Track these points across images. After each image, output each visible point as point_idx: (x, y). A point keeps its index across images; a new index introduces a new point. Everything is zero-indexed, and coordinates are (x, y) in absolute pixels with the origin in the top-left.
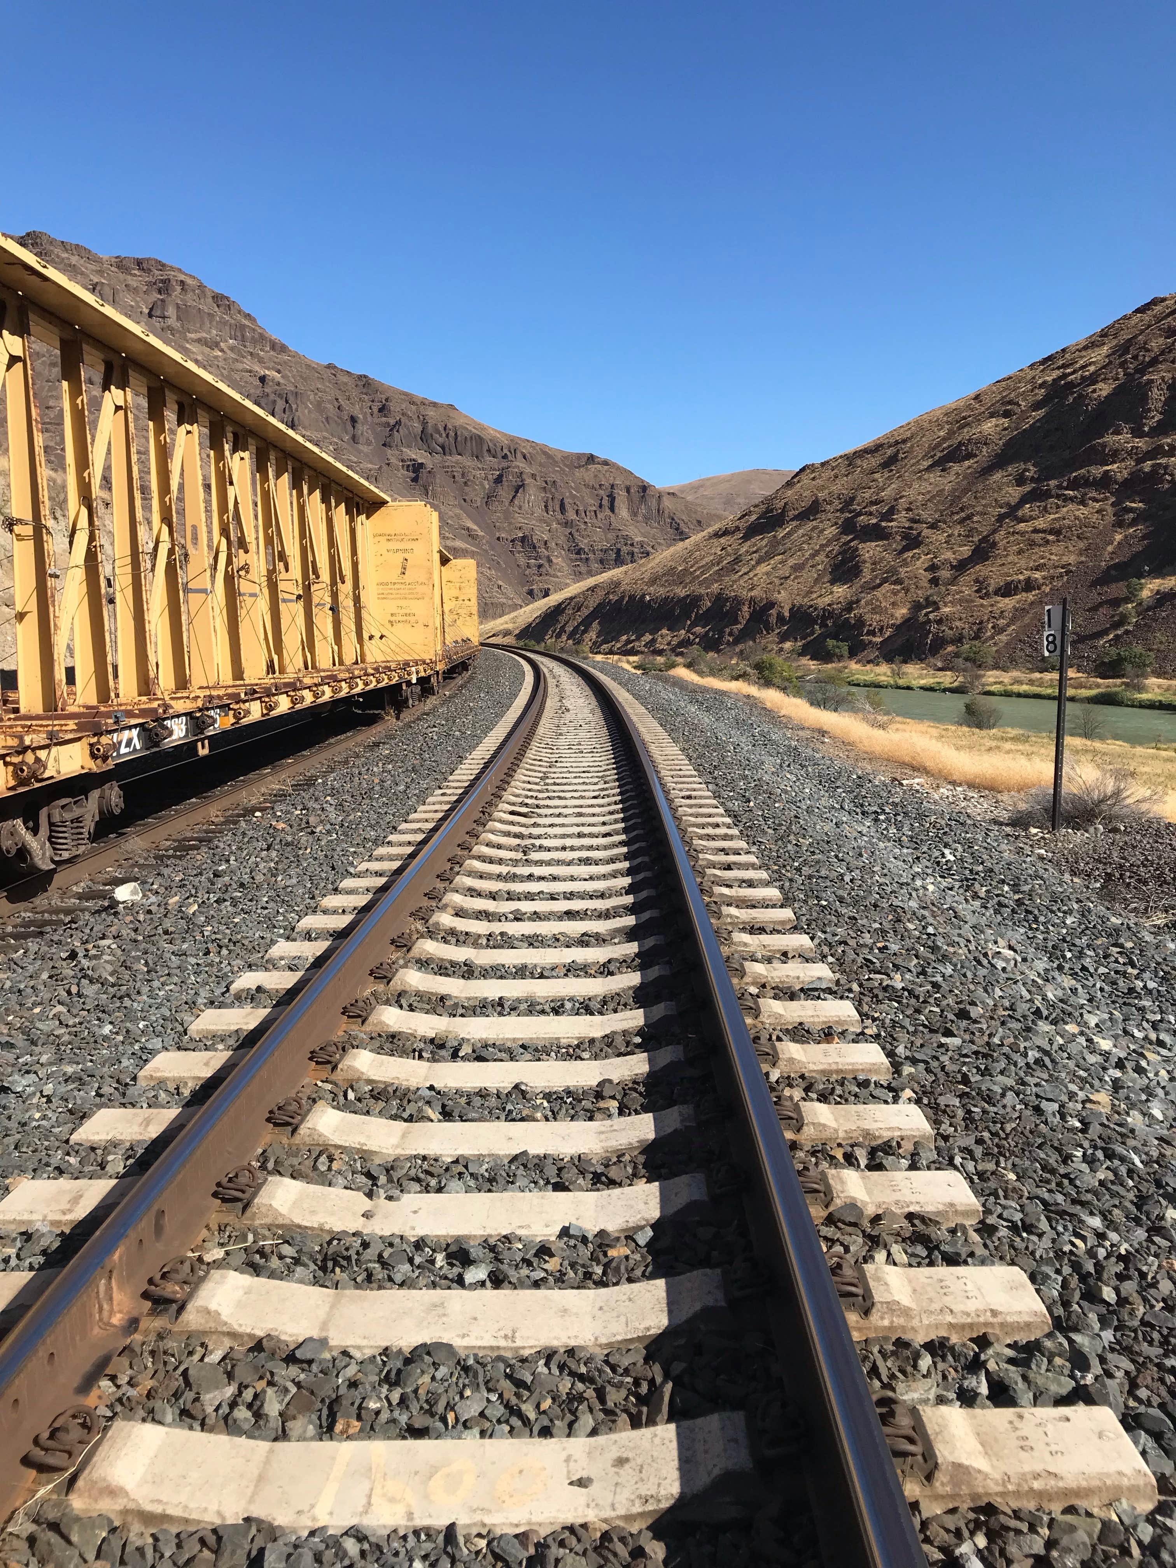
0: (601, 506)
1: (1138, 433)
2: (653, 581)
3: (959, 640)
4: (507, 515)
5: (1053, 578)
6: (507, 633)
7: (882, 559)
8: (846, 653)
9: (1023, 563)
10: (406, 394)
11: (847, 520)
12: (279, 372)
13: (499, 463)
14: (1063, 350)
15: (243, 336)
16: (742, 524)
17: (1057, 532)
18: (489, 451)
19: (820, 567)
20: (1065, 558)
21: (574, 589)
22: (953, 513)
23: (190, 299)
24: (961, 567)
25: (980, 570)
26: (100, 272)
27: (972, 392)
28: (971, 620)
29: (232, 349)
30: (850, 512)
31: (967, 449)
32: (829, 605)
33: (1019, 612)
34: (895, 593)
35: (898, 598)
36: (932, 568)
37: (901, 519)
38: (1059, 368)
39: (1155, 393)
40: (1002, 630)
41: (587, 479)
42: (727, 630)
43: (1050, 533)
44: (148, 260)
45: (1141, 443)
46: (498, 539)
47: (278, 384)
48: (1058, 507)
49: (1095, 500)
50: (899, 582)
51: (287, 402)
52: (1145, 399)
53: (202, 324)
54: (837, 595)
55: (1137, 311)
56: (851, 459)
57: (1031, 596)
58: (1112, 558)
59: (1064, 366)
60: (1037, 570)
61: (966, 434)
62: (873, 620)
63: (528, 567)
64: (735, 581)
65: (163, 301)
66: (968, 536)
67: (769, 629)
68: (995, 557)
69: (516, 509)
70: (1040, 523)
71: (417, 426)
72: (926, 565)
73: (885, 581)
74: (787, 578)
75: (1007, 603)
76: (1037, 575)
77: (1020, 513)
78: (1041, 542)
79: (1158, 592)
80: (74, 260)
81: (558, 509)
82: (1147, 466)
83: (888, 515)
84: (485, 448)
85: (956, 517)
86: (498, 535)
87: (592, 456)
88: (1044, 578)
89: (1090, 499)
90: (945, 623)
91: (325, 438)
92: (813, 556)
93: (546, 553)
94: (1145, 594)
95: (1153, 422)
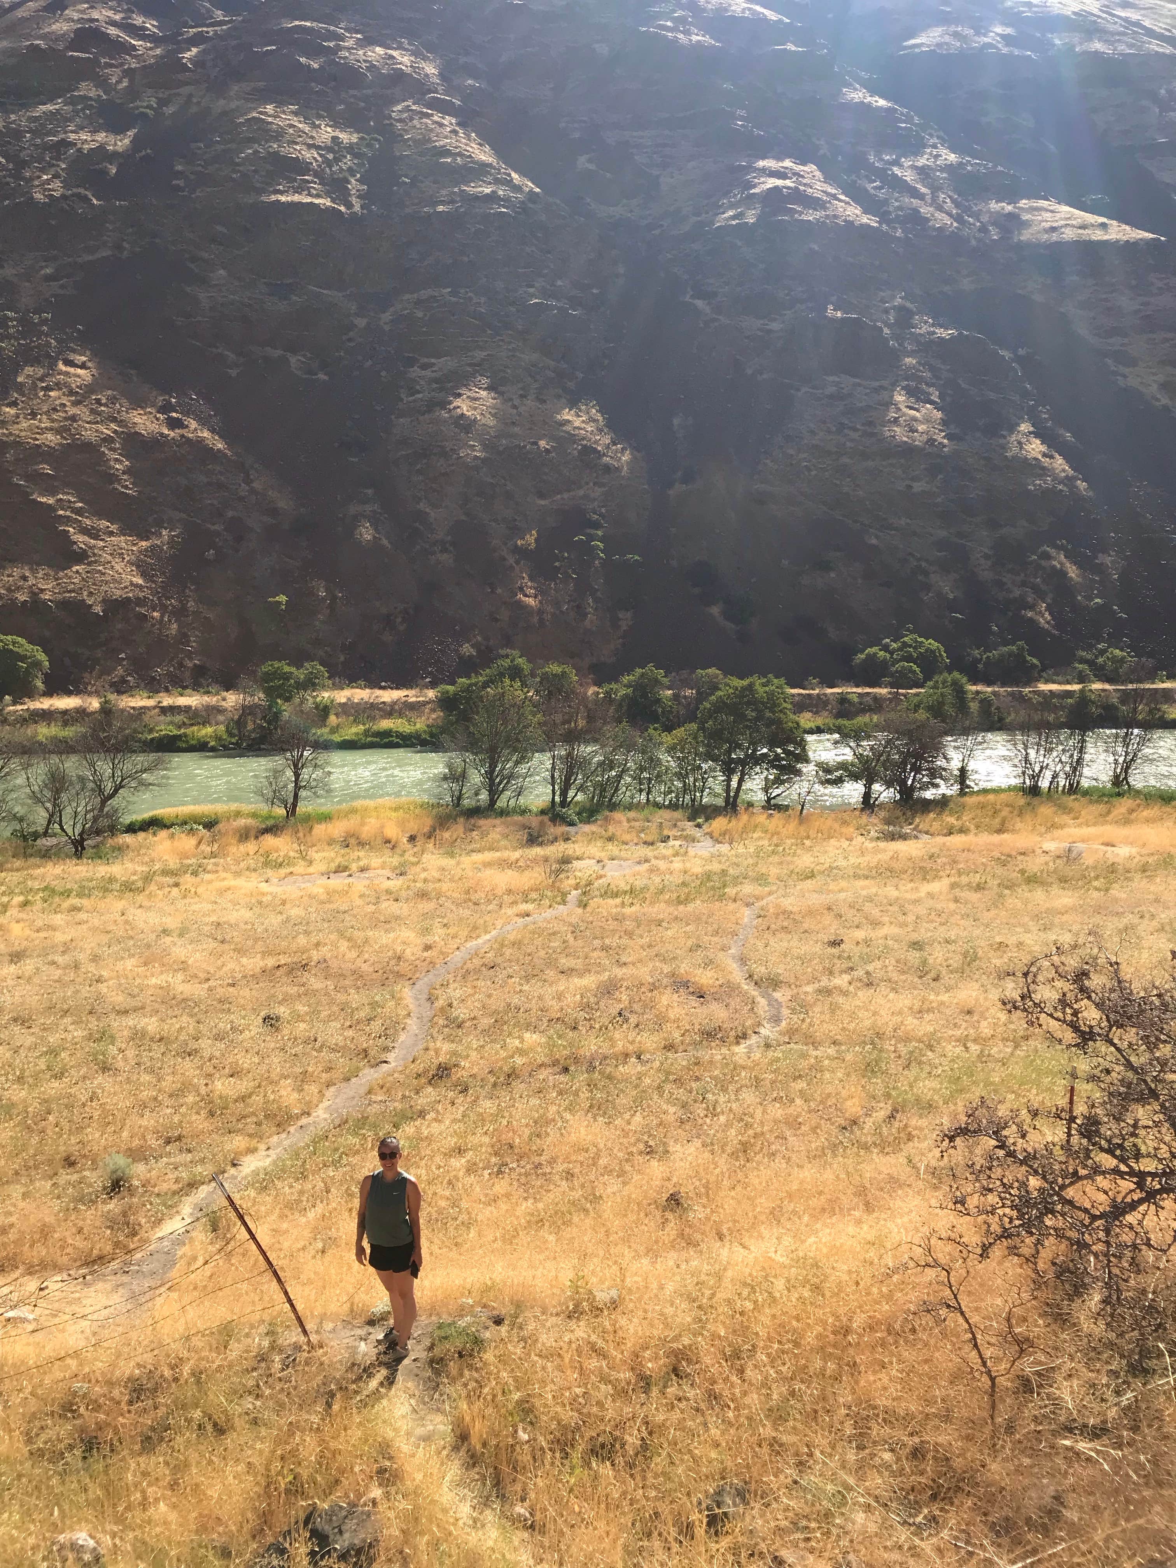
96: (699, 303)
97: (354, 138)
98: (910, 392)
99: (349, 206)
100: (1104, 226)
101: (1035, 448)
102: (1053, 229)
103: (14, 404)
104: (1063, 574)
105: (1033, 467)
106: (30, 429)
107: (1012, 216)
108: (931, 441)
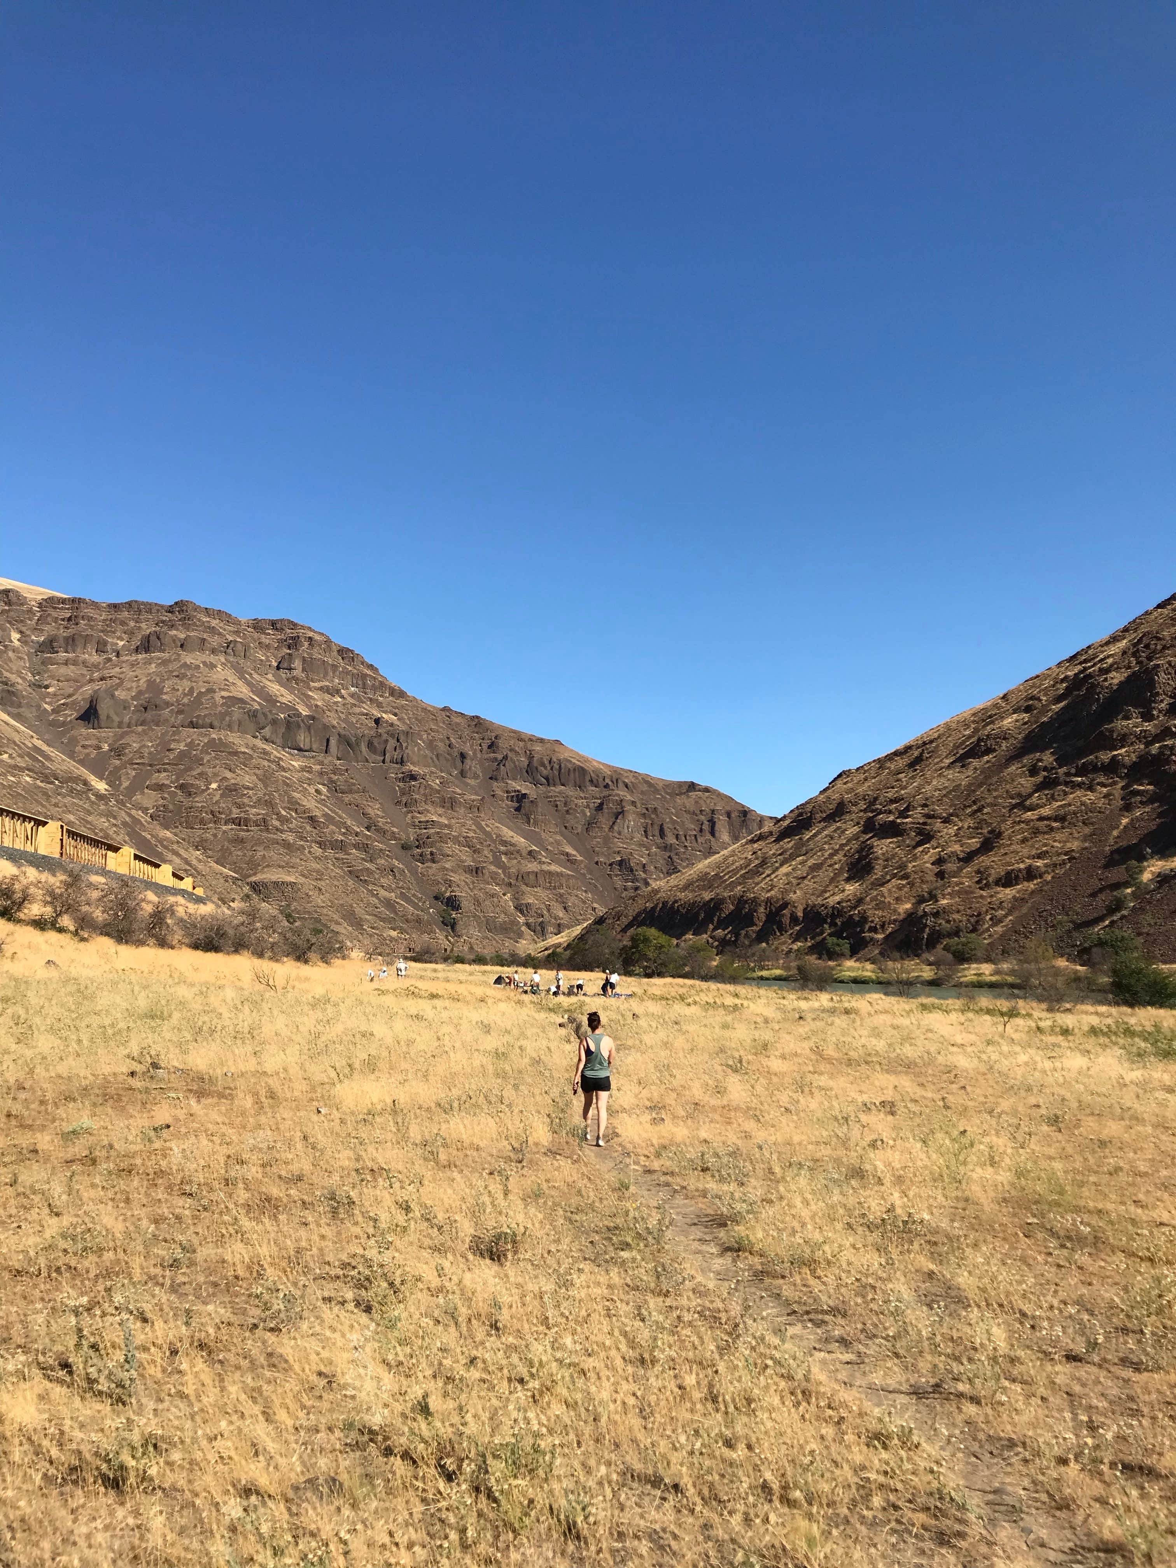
0: (701, 830)
1: (1147, 717)
2: (686, 887)
3: (955, 933)
4: (606, 840)
5: (1055, 865)
7: (894, 856)
8: (847, 952)
9: (1025, 851)
10: (515, 732)
11: (869, 819)
12: (395, 715)
13: (601, 792)
14: (1089, 647)
15: (364, 684)
16: (778, 828)
17: (1062, 819)
18: (591, 781)
19: (837, 866)
20: (1069, 845)
22: (966, 807)
23: (317, 653)
24: (968, 858)
25: (984, 861)
26: (237, 633)
27: (1002, 692)
28: (969, 912)
29: (352, 695)
30: (872, 811)
31: (986, 745)
32: (839, 903)
33: (1018, 902)
34: (901, 889)
35: (903, 893)
36: (939, 861)
37: (917, 815)
38: (1081, 663)
39: (1162, 677)
40: (999, 921)
41: (688, 805)
42: (743, 932)
43: (1055, 820)
44: (282, 620)
45: (1150, 727)
46: (597, 863)
47: (392, 725)
48: (1066, 794)
49: (1104, 785)
50: (906, 877)
51: (398, 741)
52: (1153, 684)
53: (326, 674)
54: (847, 893)
55: (1159, 606)
56: (881, 763)
57: (1032, 886)
58: (1116, 842)
59: (1085, 661)
60: (1039, 858)
61: (988, 730)
62: (875, 916)
63: (625, 890)
64: (758, 884)
65: (290, 654)
66: (977, 828)
67: (782, 929)
68: (999, 848)
69: (616, 834)
70: (1046, 811)
71: (524, 761)
72: (933, 859)
73: (893, 877)
74: (804, 878)
75: (1008, 893)
76: (1039, 863)
77: (1028, 803)
78: (1046, 829)
79: (1159, 875)
80: (214, 623)
81: (657, 833)
82: (1155, 748)
83: (906, 813)
84: (588, 778)
85: (969, 810)
86: (596, 859)
87: (693, 783)
88: (1046, 865)
89: (1098, 784)
90: (942, 915)
91: (432, 772)
92: (831, 855)
93: (643, 875)
94: (1146, 876)
95: (1162, 706)
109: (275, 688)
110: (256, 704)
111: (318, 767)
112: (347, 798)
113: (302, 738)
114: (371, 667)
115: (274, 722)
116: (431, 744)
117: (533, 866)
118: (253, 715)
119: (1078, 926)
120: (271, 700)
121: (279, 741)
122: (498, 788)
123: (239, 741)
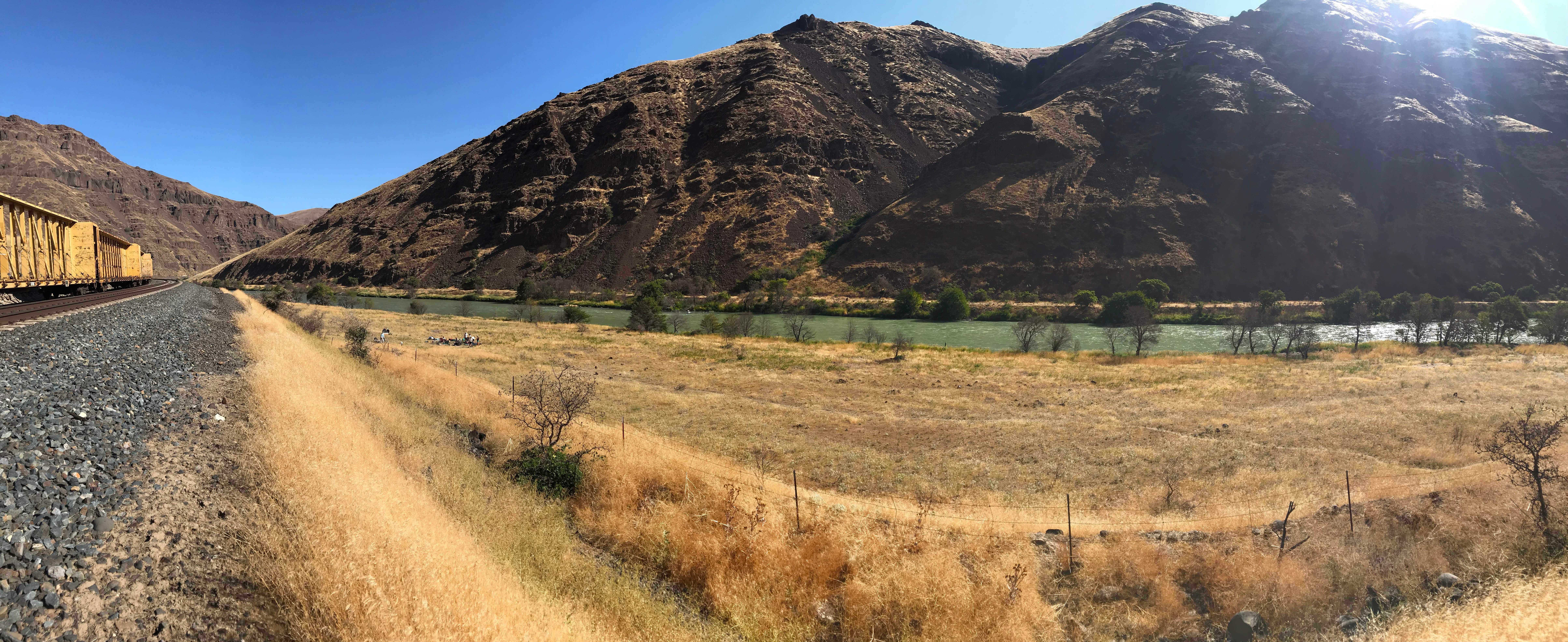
0: (251, 223)
1: (472, 191)
2: (271, 253)
3: (405, 276)
4: (212, 228)
5: (442, 249)
6: (209, 277)
7: (371, 243)
8: (357, 282)
9: (429, 243)
10: (169, 178)
11: (355, 226)
12: (116, 170)
13: (208, 206)
14: (440, 158)
15: (101, 156)
16: (309, 229)
17: (443, 231)
18: (204, 201)
19: (344, 246)
20: (446, 241)
21: (239, 257)
22: (399, 223)
23: (78, 141)
24: (405, 245)
25: (412, 247)
26: (41, 131)
27: (405, 174)
28: (410, 267)
29: (96, 161)
30: (356, 223)
31: (404, 197)
32: (349, 262)
33: (429, 264)
34: (377, 257)
35: (378, 259)
36: (392, 246)
37: (378, 227)
38: (438, 165)
39: (477, 176)
40: (423, 271)
41: (245, 212)
42: (304, 273)
43: (440, 231)
44: (61, 125)
45: (472, 195)
46: (208, 238)
47: (115, 175)
48: (442, 220)
49: (457, 218)
50: (378, 252)
51: (118, 182)
52: (473, 178)
53: (83, 151)
54: (352, 258)
55: (467, 144)
56: (356, 201)
57: (434, 257)
58: (465, 241)
59: (440, 164)
60: (435, 246)
61: (403, 191)
62: (368, 268)
63: (220, 248)
64: (307, 252)
65: (66, 142)
66: (406, 233)
67: (323, 272)
68: (418, 241)
69: (216, 225)
70: (435, 227)
71: (174, 192)
72: (390, 245)
73: (372, 252)
74: (330, 251)
75: (424, 260)
76: (436, 248)
77: (427, 223)
78: (436, 235)
79: (484, 254)
80: (30, 126)
81: (233, 225)
82: (476, 204)
83: (373, 225)
84: (202, 200)
85: (401, 225)
87: (247, 202)
88: (438, 249)
89: (455, 217)
90: (399, 269)
91: (134, 197)
92: (341, 241)
93: (228, 243)
94: (479, 255)
95: (477, 187)
96: (1381, 151)
97: (1240, 85)
98: (1469, 188)
99: (1243, 111)
100: (1528, 127)
101: (1518, 210)
102: (1510, 127)
103: (1136, 192)
104: (1537, 259)
105: (1517, 217)
106: (1144, 201)
107: (1494, 122)
108: (1480, 207)
109: (61, 158)
110: (54, 165)
111: (84, 195)
112: (99, 209)
113: (76, 181)
114: (102, 148)
115: (63, 174)
116: (132, 184)
117: (182, 239)
118: (54, 170)
119: (456, 274)
120: (60, 163)
121: (66, 182)
122: (163, 204)
123: (49, 182)
